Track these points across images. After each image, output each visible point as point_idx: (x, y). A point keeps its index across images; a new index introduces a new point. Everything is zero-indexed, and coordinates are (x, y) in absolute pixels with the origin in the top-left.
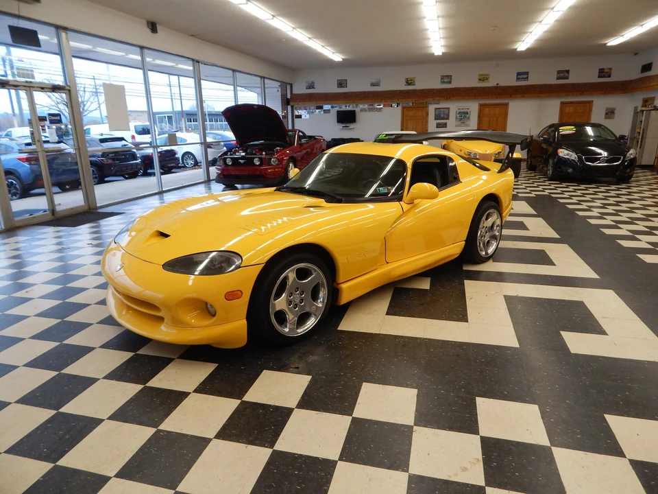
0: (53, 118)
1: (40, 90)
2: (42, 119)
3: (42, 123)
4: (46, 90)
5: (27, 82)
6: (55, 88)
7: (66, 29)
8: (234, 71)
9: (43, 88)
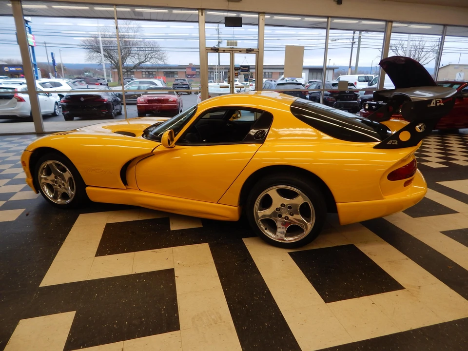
0: (244, 69)
1: (239, 52)
2: (236, 69)
3: (236, 72)
4: (242, 52)
5: (231, 48)
6: (249, 51)
7: (264, 13)
8: (445, 25)
9: (240, 51)
